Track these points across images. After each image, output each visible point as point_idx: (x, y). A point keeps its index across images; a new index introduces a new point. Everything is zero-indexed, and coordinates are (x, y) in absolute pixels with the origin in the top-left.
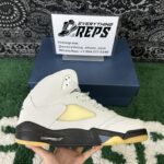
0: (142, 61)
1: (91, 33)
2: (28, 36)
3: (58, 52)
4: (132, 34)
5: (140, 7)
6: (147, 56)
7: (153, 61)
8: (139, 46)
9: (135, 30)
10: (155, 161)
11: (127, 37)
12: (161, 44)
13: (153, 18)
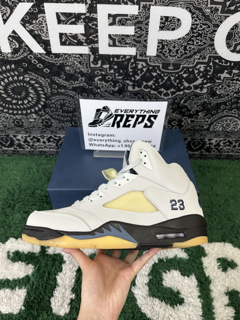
0: (202, 157)
1: (132, 123)
2: (47, 126)
3: (87, 147)
4: (187, 121)
5: (196, 87)
6: (208, 150)
7: (218, 157)
8: (198, 137)
9: (191, 116)
11: (180, 125)
12: (227, 134)
13: (214, 101)
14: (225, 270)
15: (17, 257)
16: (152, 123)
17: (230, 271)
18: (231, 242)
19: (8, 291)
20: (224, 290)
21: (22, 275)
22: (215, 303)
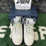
1: (25, 2)
3: (16, 8)
4: (36, 4)
8: (38, 8)
9: (36, 3)
10: (43, 36)
11: (34, 5)
12: (44, 7)
14: (43, 31)
15: (3, 29)
16: (29, 2)
17: (44, 31)
18: (44, 26)
19: (1, 34)
20: (43, 34)
21: (4, 32)
22: (41, 36)
